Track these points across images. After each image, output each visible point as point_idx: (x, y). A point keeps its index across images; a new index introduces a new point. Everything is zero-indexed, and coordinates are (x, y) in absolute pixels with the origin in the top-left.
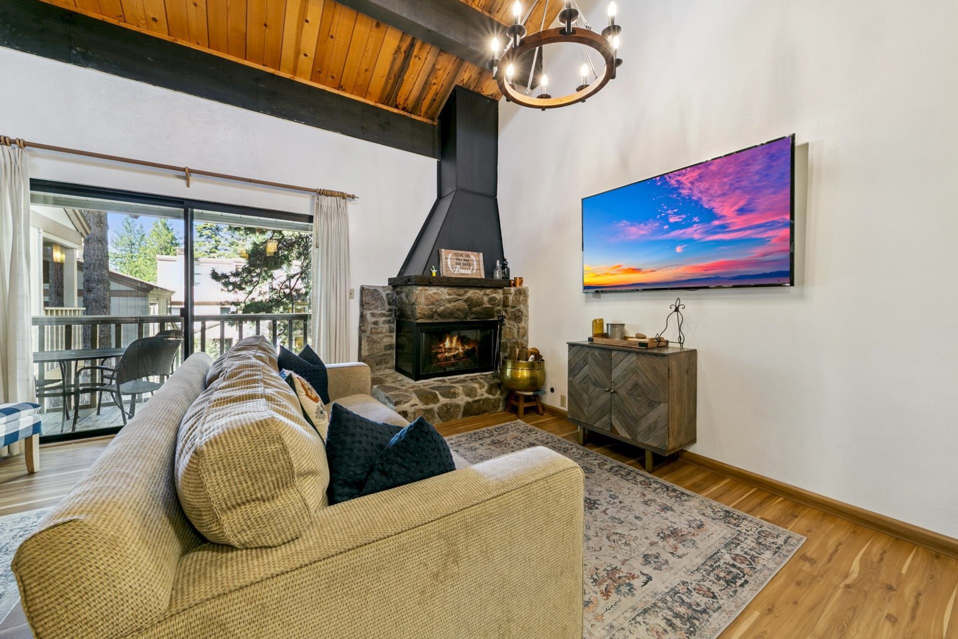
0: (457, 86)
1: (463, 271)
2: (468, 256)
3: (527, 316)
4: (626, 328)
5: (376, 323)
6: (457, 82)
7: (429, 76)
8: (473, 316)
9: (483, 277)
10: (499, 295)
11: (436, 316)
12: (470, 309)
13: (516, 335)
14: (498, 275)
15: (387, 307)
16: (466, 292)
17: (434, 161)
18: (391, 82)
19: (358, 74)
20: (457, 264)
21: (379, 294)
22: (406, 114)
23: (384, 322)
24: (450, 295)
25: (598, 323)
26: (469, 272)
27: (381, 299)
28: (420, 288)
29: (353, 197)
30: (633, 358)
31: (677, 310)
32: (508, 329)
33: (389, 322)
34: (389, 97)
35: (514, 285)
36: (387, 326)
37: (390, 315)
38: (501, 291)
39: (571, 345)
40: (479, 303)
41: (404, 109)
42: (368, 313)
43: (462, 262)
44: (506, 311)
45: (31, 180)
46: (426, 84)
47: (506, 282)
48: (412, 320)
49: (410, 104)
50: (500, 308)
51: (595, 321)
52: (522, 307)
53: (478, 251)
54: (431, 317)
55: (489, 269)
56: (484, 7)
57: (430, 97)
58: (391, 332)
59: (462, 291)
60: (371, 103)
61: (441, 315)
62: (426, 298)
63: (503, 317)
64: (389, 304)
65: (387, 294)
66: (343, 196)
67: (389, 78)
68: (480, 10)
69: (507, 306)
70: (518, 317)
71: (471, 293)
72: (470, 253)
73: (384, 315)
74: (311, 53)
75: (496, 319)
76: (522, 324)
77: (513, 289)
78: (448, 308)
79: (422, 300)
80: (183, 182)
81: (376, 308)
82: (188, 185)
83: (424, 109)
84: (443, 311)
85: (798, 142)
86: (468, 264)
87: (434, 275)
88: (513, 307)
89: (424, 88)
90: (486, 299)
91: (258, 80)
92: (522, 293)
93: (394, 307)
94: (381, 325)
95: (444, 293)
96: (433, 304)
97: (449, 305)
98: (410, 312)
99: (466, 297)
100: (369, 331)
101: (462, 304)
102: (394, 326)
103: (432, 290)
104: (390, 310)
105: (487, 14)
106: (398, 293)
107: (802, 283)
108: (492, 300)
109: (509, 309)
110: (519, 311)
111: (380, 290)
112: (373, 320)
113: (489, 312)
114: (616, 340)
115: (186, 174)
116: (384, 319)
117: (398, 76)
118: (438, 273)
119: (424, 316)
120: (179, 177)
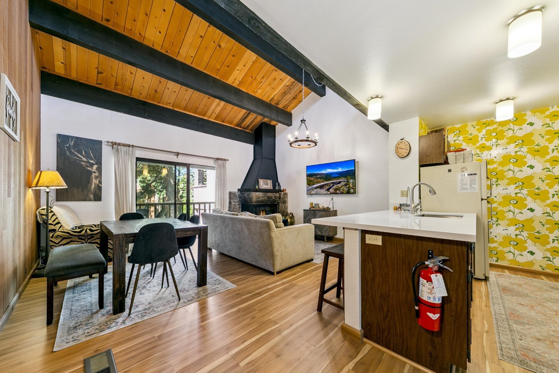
0: (262, 122)
1: (266, 187)
2: (267, 181)
3: (288, 202)
4: (319, 205)
5: (235, 205)
6: (263, 121)
7: (254, 119)
8: (269, 202)
9: (272, 189)
10: (277, 195)
11: (258, 202)
12: (269, 200)
13: (284, 209)
14: (277, 188)
15: (238, 199)
16: (267, 194)
17: (253, 146)
18: (241, 121)
19: (231, 118)
20: (264, 184)
21: (236, 195)
22: (243, 129)
23: (238, 205)
24: (262, 195)
25: (312, 204)
26: (268, 187)
27: (237, 196)
28: (254, 193)
29: (227, 160)
30: (322, 212)
31: (332, 199)
32: (281, 207)
33: (239, 204)
34: (239, 125)
35: (283, 191)
36: (238, 206)
37: (239, 202)
38: (278, 193)
39: (304, 210)
40: (271, 198)
41: (243, 128)
42: (232, 201)
43: (265, 183)
44: (280, 201)
45: (136, 158)
46: (253, 121)
47: (280, 191)
48: (250, 204)
49: (245, 127)
50: (278, 199)
51: (311, 203)
52: (286, 199)
53: (270, 180)
54: (257, 202)
55: (274, 186)
56: (275, 104)
57: (253, 125)
58: (240, 208)
59: (266, 194)
60: (233, 126)
61: (260, 202)
62: (256, 196)
63: (279, 203)
64: (239, 198)
65: (238, 195)
66: (225, 160)
67: (241, 119)
68: (274, 105)
69: (281, 199)
70: (285, 202)
71: (269, 194)
72: (268, 180)
73: (237, 202)
74: (217, 113)
75: (276, 203)
76: (286, 205)
77: (282, 193)
78: (262, 199)
79: (254, 197)
80: (176, 157)
81: (235, 199)
82: (177, 158)
83: (250, 128)
84: (261, 200)
85: (356, 161)
86: (267, 184)
87: (257, 188)
88: (283, 199)
89: (251, 122)
90: (273, 196)
91: (198, 121)
92: (286, 194)
93: (241, 199)
94: (236, 206)
95: (260, 194)
96: (258, 198)
97: (262, 198)
98: (249, 201)
99: (267, 196)
100: (232, 208)
101: (266, 198)
102: (241, 206)
103: (257, 193)
104: (239, 200)
105: (276, 105)
106: (242, 194)
107: (358, 193)
108: (275, 197)
109: (281, 200)
110: (285, 200)
111: (236, 193)
112: (234, 204)
113: (275, 201)
114: (317, 208)
115: (178, 154)
116: (237, 203)
117: (244, 119)
118: (258, 187)
119: (255, 202)
120: (175, 155)
